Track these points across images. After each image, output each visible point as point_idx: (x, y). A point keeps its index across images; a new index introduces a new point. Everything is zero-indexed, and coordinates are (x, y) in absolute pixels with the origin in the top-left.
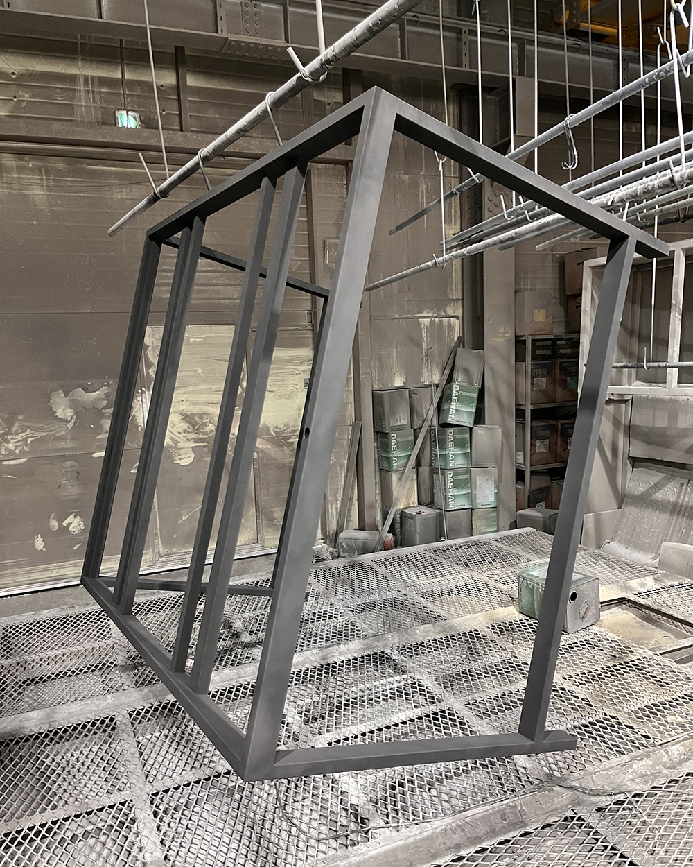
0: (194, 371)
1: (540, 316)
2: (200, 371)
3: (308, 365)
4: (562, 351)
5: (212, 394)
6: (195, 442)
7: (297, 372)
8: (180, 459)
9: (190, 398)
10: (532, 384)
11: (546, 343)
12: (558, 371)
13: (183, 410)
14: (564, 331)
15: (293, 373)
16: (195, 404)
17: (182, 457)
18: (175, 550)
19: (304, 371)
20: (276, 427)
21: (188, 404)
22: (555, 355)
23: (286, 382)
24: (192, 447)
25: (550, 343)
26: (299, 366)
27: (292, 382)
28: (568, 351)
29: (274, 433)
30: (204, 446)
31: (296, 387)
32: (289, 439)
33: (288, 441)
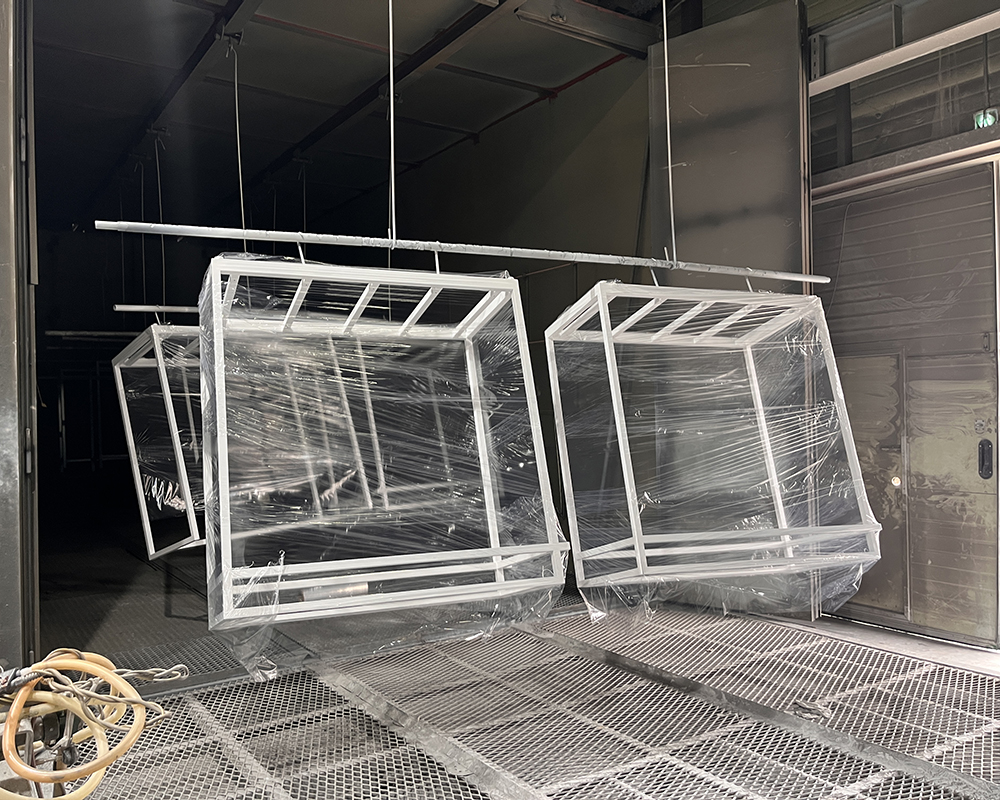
3: (982, 403)
7: (966, 411)
15: (961, 412)
19: (975, 410)
20: (934, 478)
23: (950, 423)
26: (970, 404)
27: (958, 423)
29: (930, 485)
31: (963, 429)
32: (951, 494)
33: (950, 498)
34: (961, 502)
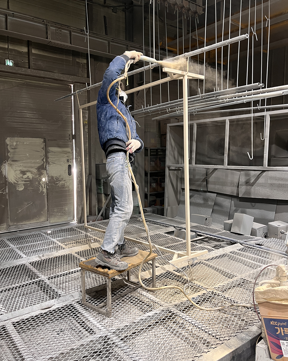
0: (25, 155)
1: (153, 141)
2: (28, 155)
3: (69, 154)
4: (159, 153)
5: (32, 164)
6: (25, 182)
7: (64, 157)
8: (19, 188)
9: (24, 165)
10: (150, 164)
11: (154, 150)
12: (158, 160)
13: (21, 169)
14: (160, 146)
15: (63, 157)
16: (25, 167)
17: (20, 187)
18: (15, 224)
19: (67, 156)
20: (56, 177)
21: (23, 167)
22: (157, 155)
23: (60, 160)
24: (23, 184)
25: (155, 150)
26: (65, 154)
27: (63, 160)
28: (161, 153)
29: (55, 179)
30: (28, 184)
31: (64, 162)
32: (61, 181)
33: (61, 182)
34: (64, 183)
